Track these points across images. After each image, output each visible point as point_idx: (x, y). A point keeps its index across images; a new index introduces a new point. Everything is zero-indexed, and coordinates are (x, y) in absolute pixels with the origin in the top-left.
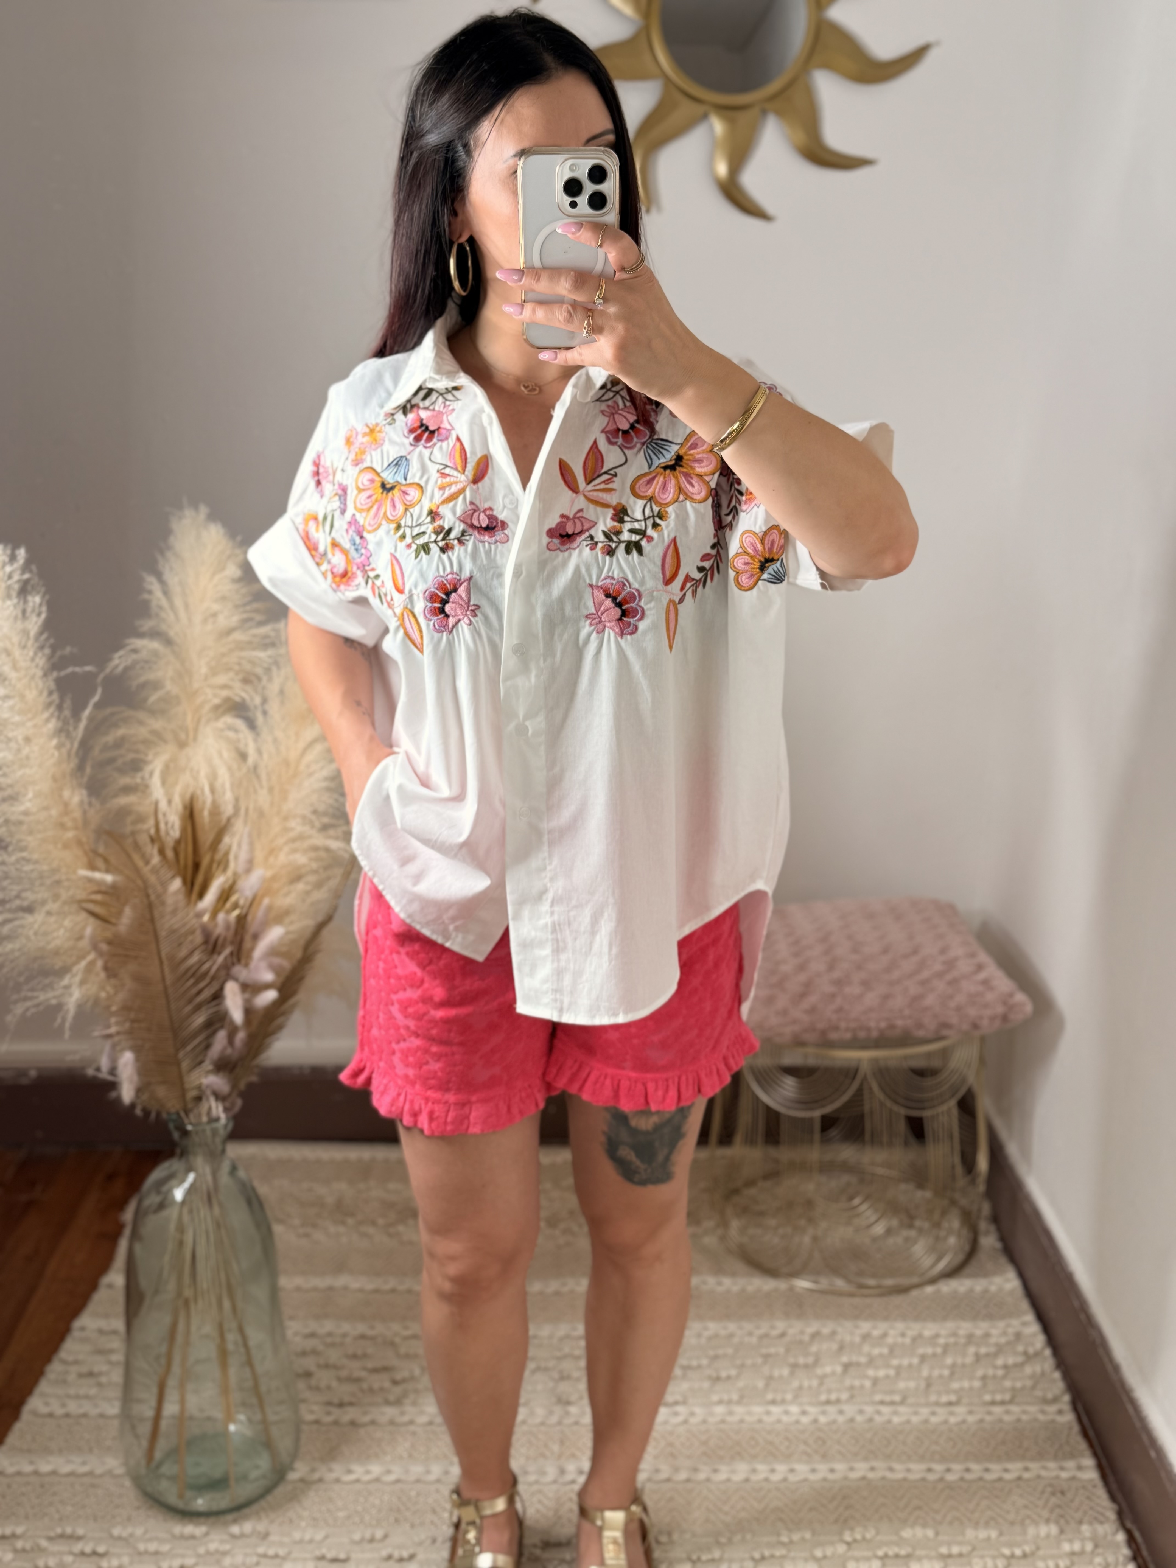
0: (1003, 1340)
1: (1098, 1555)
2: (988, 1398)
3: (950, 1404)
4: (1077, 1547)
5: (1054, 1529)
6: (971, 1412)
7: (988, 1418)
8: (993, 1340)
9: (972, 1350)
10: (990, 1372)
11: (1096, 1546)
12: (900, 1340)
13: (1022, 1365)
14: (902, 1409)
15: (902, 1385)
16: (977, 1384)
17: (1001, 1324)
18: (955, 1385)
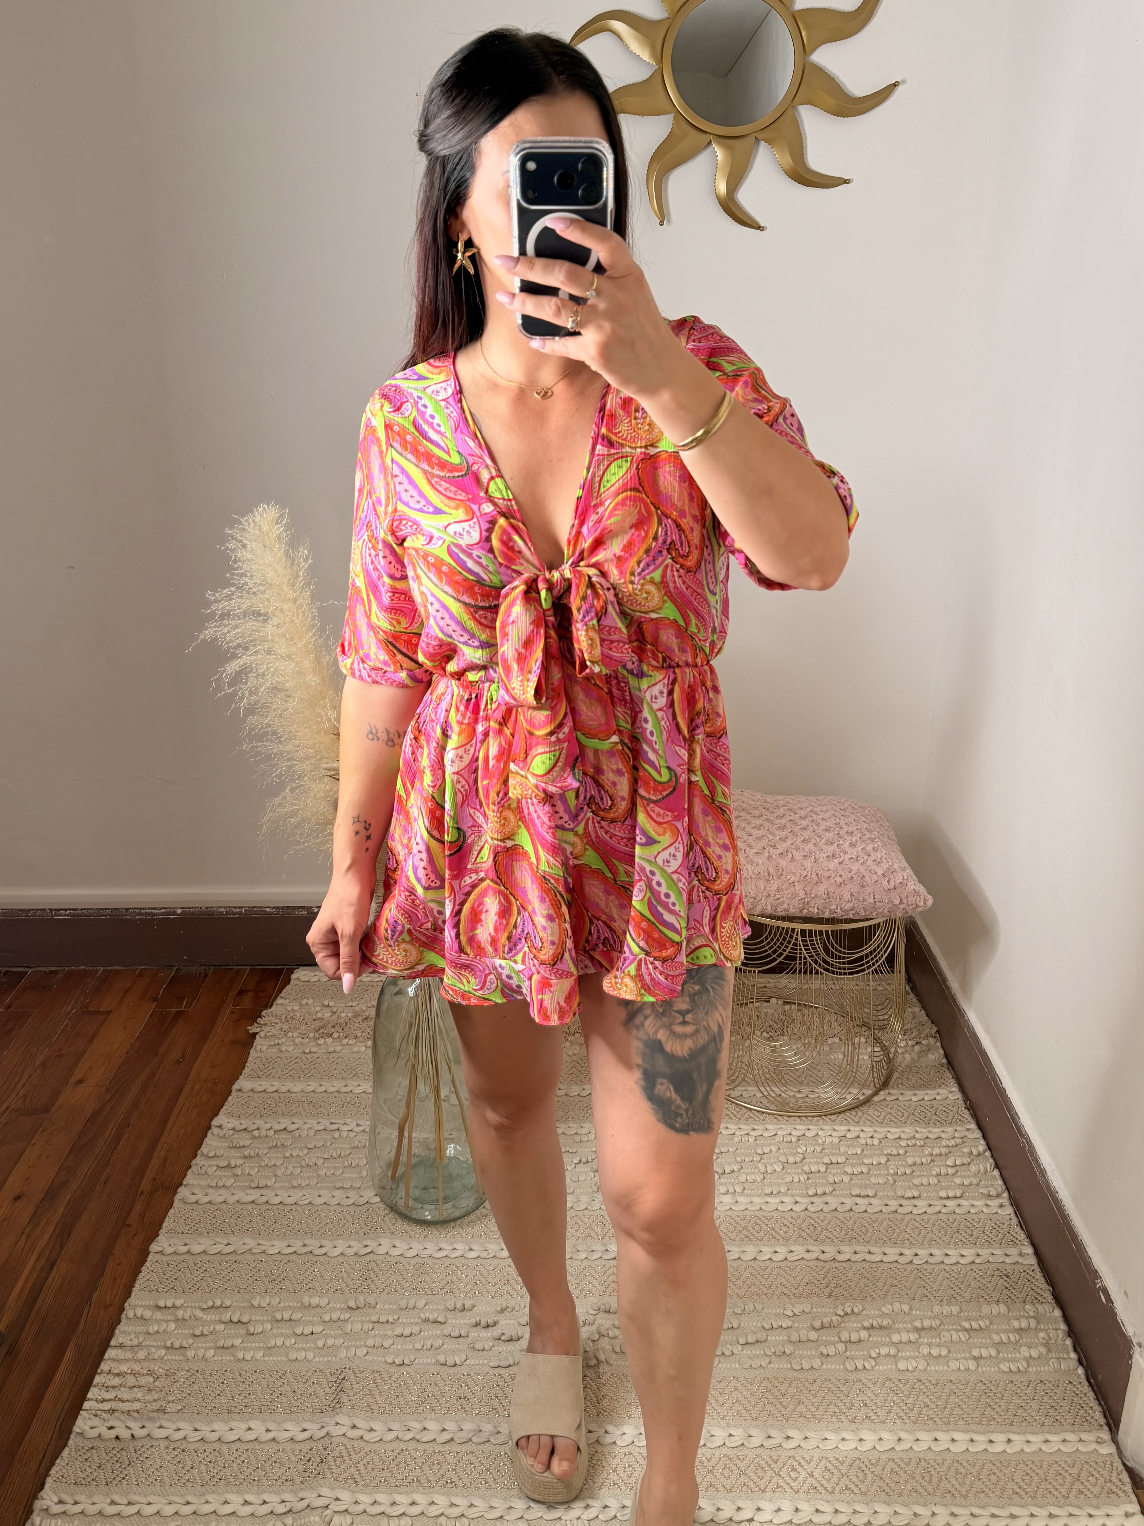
0: (952, 1143)
1: (1041, 1330)
2: (943, 1194)
3: (914, 1197)
4: (1024, 1325)
5: (1003, 1308)
6: (930, 1205)
7: (944, 1210)
8: (944, 1143)
9: (927, 1151)
10: (943, 1171)
11: (1038, 1323)
12: (869, 1141)
13: (969, 1164)
14: (874, 1201)
15: (873, 1180)
16: (933, 1181)
17: (950, 1130)
18: (916, 1181)
